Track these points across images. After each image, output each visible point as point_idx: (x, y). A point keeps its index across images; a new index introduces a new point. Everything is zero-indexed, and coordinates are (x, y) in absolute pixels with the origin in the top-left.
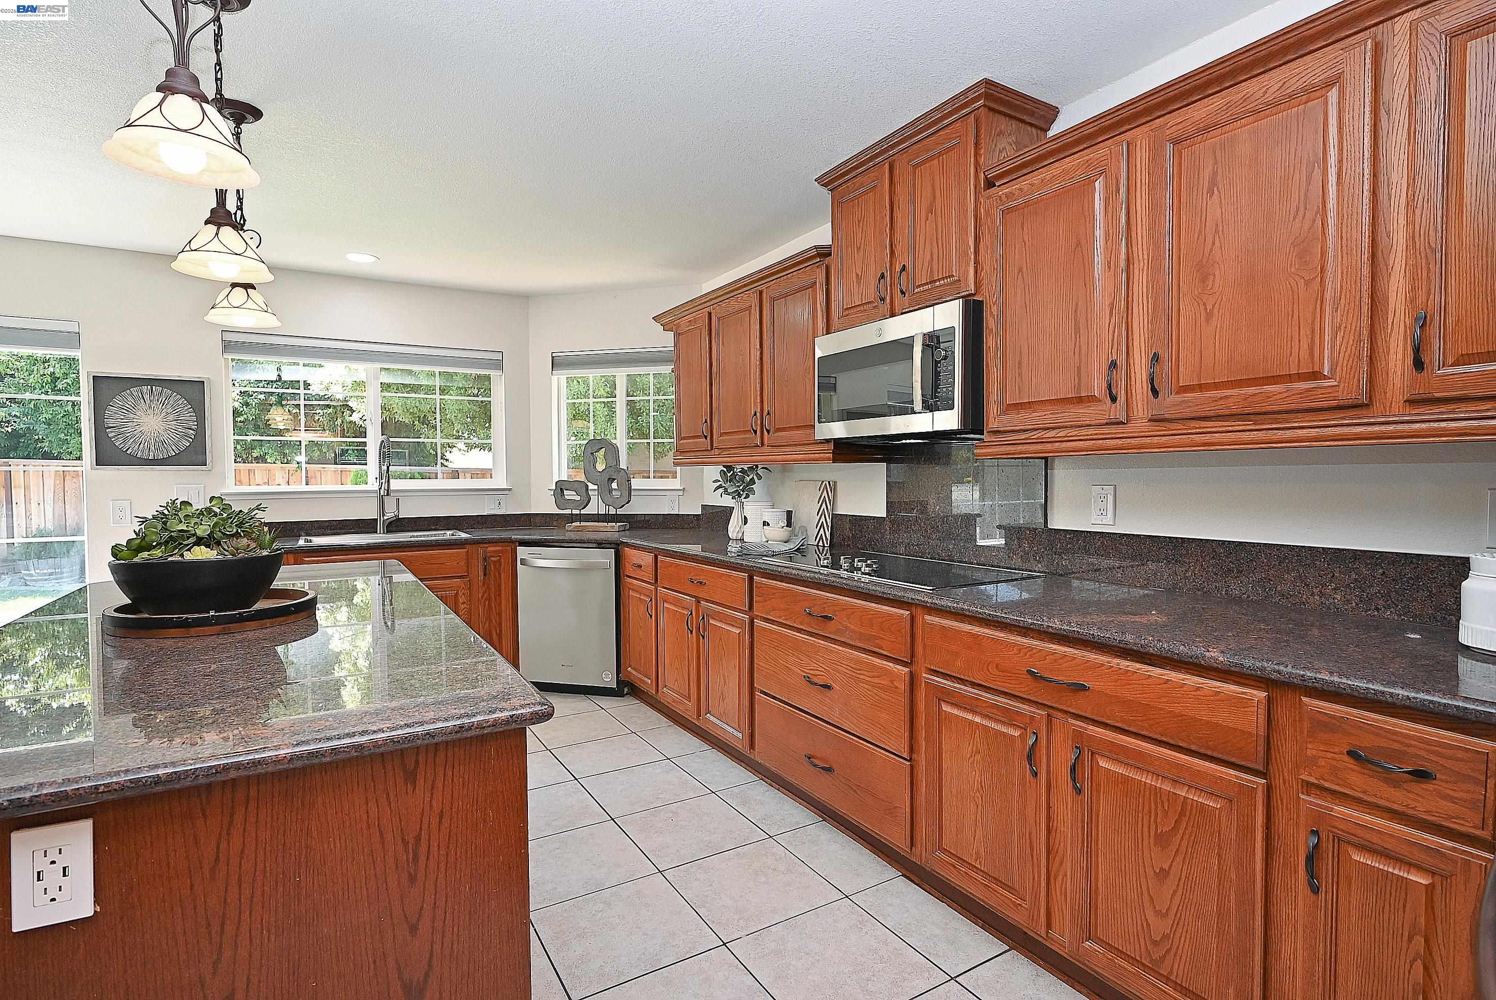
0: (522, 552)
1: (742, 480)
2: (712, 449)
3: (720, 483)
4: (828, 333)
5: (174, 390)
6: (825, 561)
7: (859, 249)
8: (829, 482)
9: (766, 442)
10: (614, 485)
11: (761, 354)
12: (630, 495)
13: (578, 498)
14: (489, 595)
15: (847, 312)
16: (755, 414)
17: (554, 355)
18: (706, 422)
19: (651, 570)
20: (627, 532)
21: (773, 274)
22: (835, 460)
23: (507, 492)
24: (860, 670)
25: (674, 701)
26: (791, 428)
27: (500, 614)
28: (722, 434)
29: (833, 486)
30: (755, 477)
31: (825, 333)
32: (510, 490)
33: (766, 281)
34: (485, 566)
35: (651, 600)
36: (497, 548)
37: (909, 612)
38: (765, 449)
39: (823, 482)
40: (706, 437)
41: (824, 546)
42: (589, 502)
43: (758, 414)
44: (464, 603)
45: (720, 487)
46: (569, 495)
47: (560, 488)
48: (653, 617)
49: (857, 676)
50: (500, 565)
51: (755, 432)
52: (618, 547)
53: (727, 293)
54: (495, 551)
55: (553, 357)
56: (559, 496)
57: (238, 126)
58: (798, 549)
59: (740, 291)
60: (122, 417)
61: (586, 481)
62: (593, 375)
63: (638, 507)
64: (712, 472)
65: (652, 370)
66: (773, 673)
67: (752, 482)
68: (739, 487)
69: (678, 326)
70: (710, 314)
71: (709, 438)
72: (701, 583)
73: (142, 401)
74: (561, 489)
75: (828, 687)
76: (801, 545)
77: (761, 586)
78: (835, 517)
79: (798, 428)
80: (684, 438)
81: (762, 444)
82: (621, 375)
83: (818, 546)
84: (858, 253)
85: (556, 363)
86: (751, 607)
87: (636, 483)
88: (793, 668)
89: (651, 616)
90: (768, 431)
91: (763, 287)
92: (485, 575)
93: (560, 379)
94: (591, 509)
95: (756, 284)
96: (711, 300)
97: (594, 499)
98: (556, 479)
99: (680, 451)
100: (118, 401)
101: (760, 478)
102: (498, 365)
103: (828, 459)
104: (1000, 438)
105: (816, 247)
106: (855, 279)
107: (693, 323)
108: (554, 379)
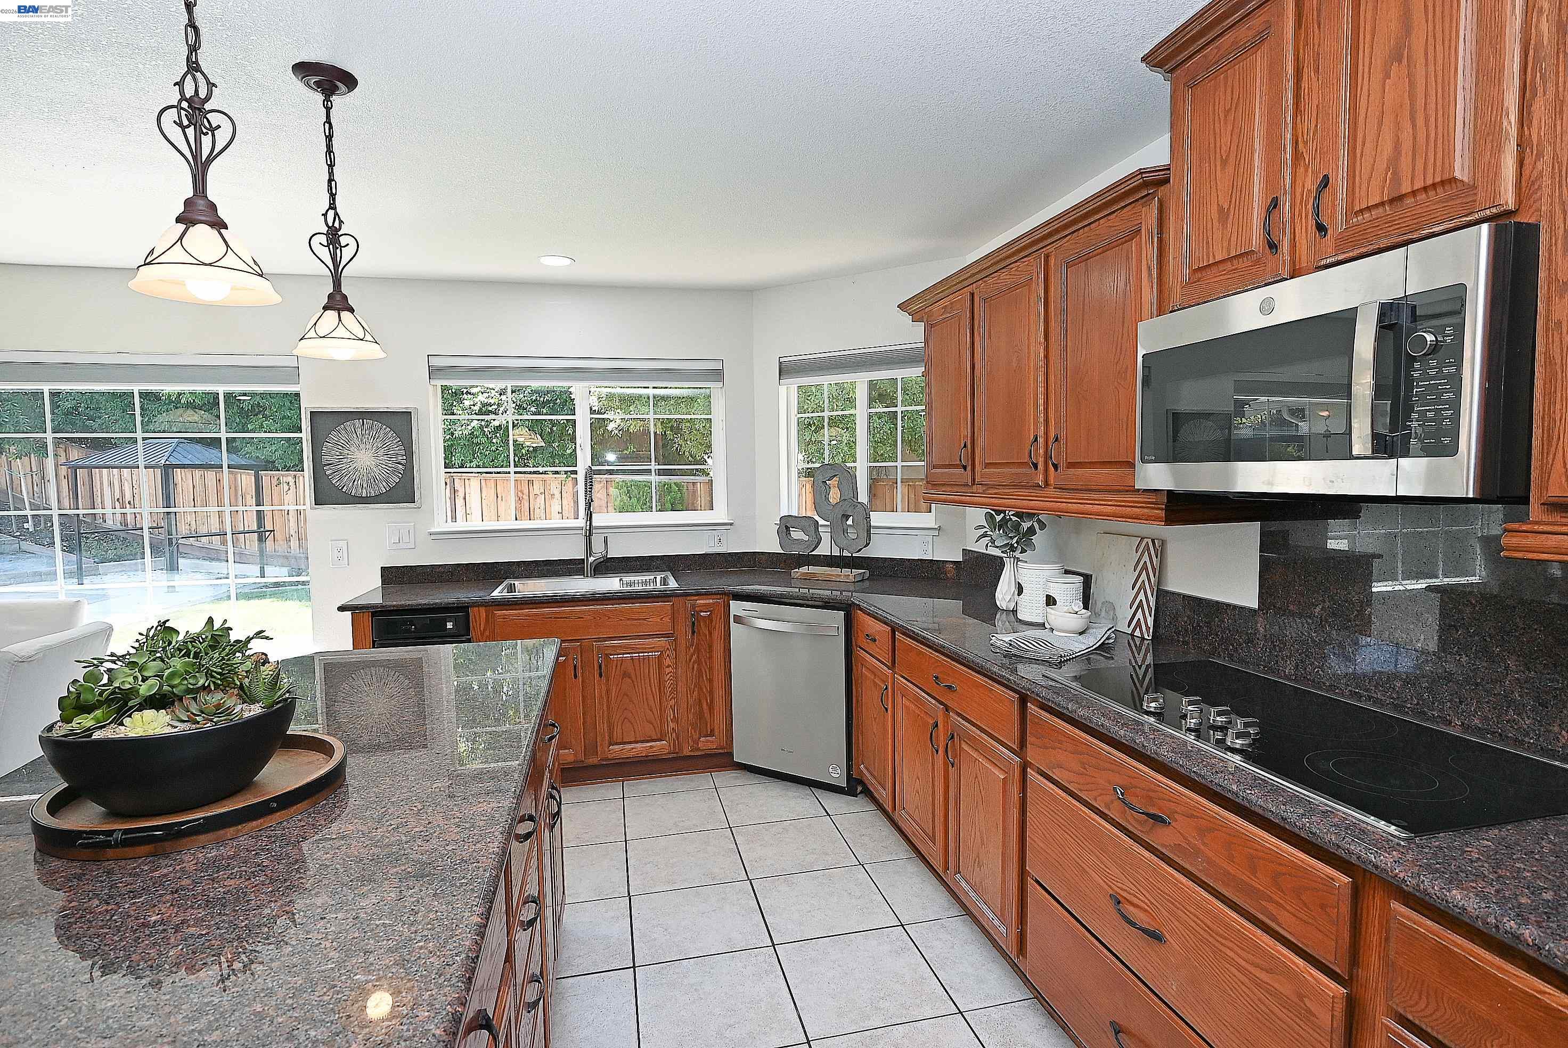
0: (736, 607)
1: (1017, 527)
2: (973, 484)
3: (986, 530)
4: (1160, 313)
5: (383, 422)
6: (1153, 705)
7: (1224, 162)
8: (1153, 541)
9: (1052, 481)
10: (850, 522)
11: (1047, 349)
12: (869, 532)
13: (806, 538)
14: (698, 657)
15: (1199, 275)
16: (1036, 440)
17: (782, 360)
18: (965, 446)
19: (887, 645)
20: (867, 584)
21: (1066, 227)
22: (1168, 519)
23: (729, 527)
24: (1226, 939)
25: (914, 834)
26: (1092, 464)
27: (711, 681)
28: (988, 465)
29: (1161, 548)
30: (1036, 526)
31: (1155, 313)
32: (731, 524)
33: (1056, 237)
34: (693, 623)
35: (886, 688)
36: (708, 601)
37: (1347, 879)
38: (1051, 491)
39: (1142, 539)
40: (965, 468)
41: (1143, 639)
42: (819, 543)
43: (1041, 440)
44: (669, 666)
45: (985, 535)
46: (796, 534)
47: (786, 525)
48: (889, 712)
49: (1217, 944)
50: (712, 621)
51: (1036, 466)
52: (849, 610)
53: (995, 263)
54: (705, 605)
55: (780, 363)
56: (784, 534)
57: (327, 99)
58: (1103, 643)
59: (1016, 258)
60: (338, 454)
61: (817, 518)
62: (827, 381)
63: (880, 549)
64: (976, 516)
65: (899, 374)
66: (1057, 864)
67: (1031, 531)
68: (1012, 538)
69: (930, 314)
70: (972, 294)
71: (969, 468)
72: (950, 687)
73: (355, 435)
74: (787, 528)
75: (1156, 937)
76: (1108, 639)
77: (1039, 722)
78: (1162, 595)
79: (1104, 464)
80: (934, 467)
81: (1047, 484)
82: (860, 382)
83: (1132, 635)
84: (1223, 168)
85: (785, 370)
86: (1023, 743)
87: (877, 519)
88: (1090, 871)
89: (887, 710)
90: (1056, 467)
91: (1050, 249)
92: (693, 632)
93: (788, 391)
94: (824, 549)
95: (1041, 245)
96: (974, 275)
97: (826, 537)
98: (784, 512)
99: (931, 483)
100: (333, 436)
101: (1042, 526)
102: (717, 375)
103: (1156, 519)
105: (1141, 172)
106: (1216, 217)
107: (949, 310)
108: (782, 390)
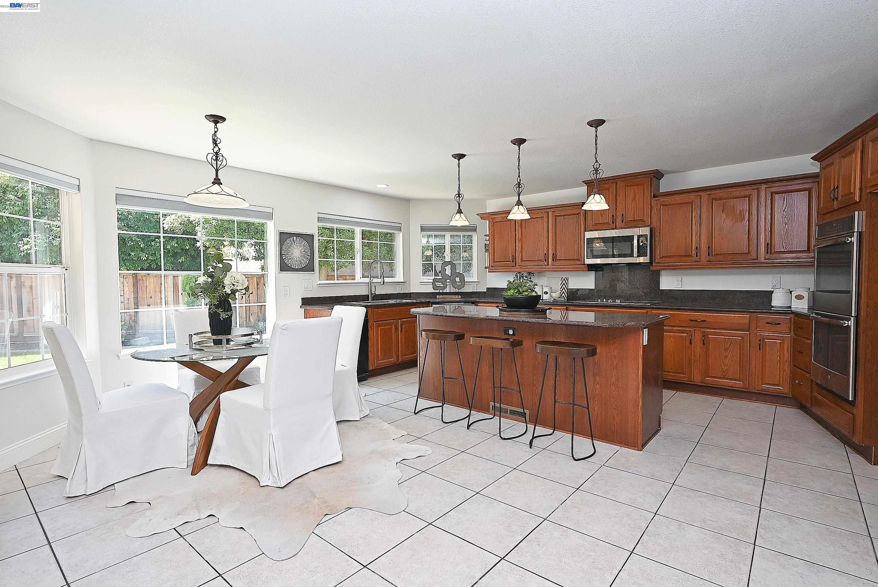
2: (516, 266)
4: (590, 231)
5: (304, 238)
8: (566, 278)
12: (464, 284)
13: (442, 285)
16: (546, 254)
18: (513, 256)
21: (556, 207)
22: (588, 271)
23: (404, 284)
28: (523, 261)
38: (550, 266)
39: (562, 278)
42: (446, 287)
46: (438, 284)
51: (545, 260)
55: (421, 226)
56: (434, 285)
60: (287, 250)
69: (494, 219)
71: (514, 262)
73: (294, 243)
74: (436, 282)
78: (569, 290)
79: (569, 260)
80: (497, 262)
85: (423, 229)
90: (553, 260)
91: (551, 211)
95: (546, 210)
97: (449, 286)
100: (286, 243)
102: (399, 229)
104: (658, 264)
106: (600, 215)
